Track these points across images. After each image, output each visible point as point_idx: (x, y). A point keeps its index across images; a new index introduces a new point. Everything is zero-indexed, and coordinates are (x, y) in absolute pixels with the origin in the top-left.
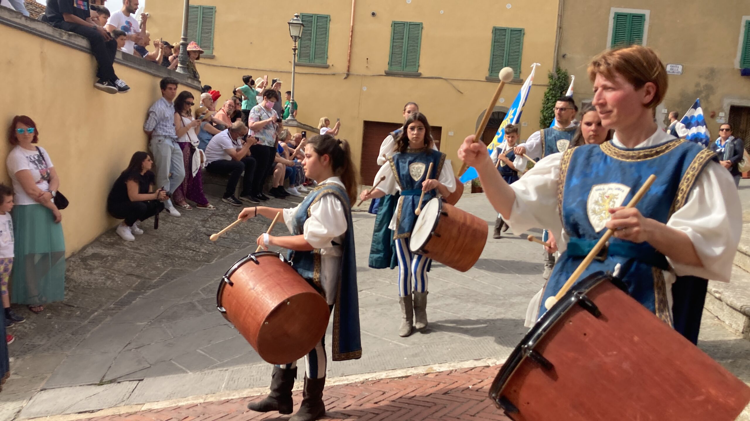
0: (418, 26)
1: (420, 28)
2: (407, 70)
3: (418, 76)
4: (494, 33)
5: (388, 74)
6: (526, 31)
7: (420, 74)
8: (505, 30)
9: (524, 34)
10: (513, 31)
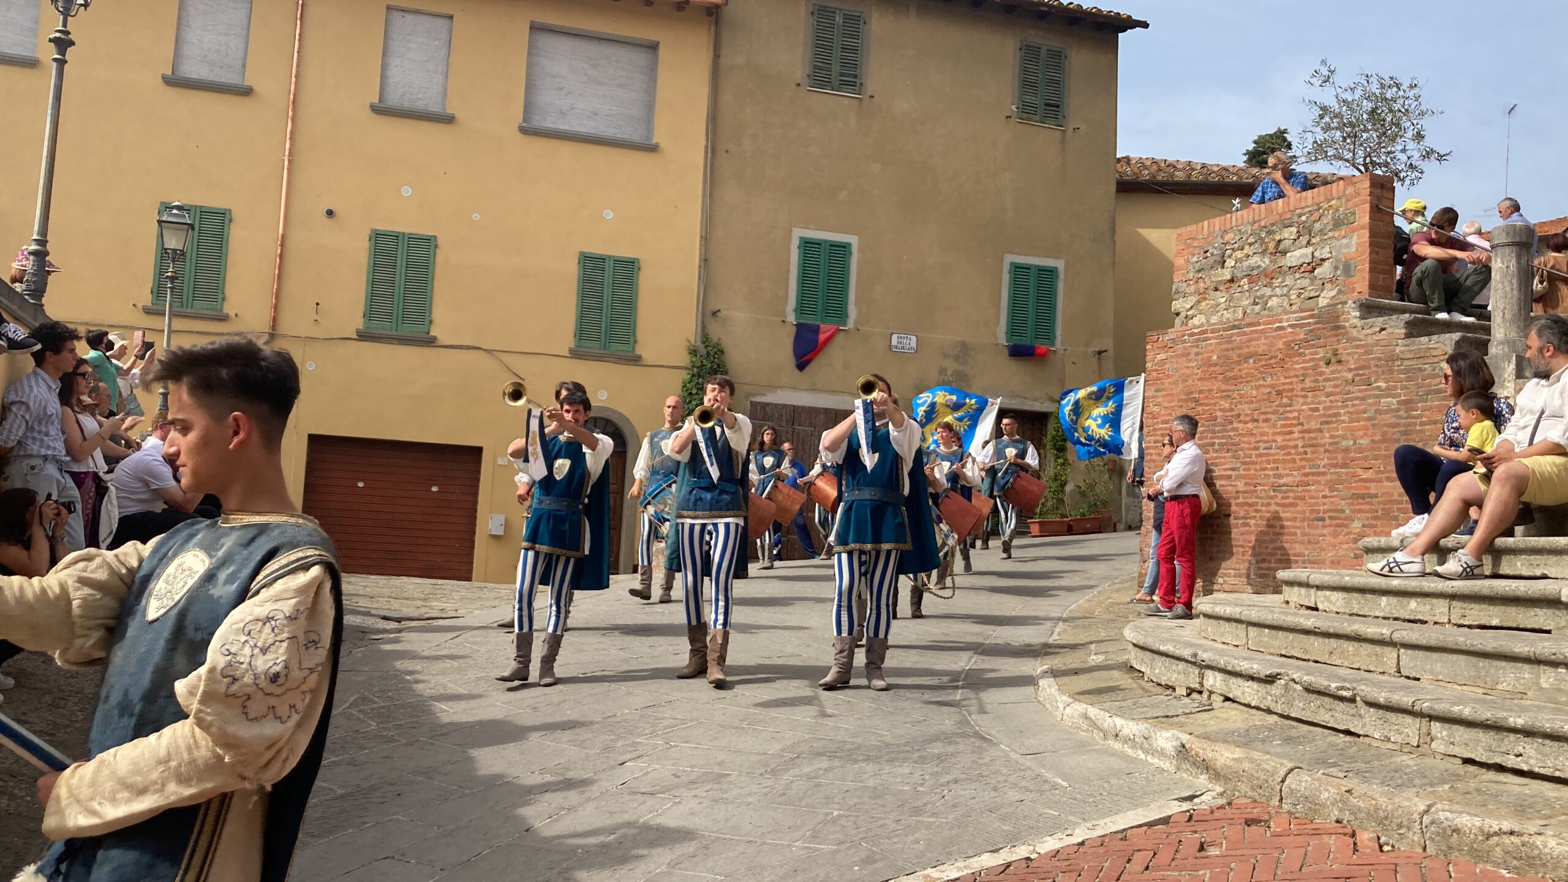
0: (428, 243)
1: (432, 247)
2: (405, 330)
3: (430, 342)
4: (582, 263)
5: (363, 336)
6: (642, 264)
7: (434, 339)
8: (602, 259)
9: (639, 269)
10: (618, 261)
